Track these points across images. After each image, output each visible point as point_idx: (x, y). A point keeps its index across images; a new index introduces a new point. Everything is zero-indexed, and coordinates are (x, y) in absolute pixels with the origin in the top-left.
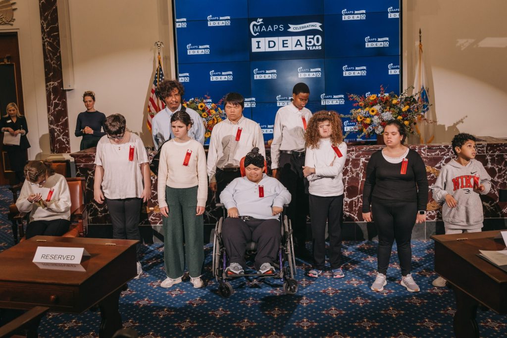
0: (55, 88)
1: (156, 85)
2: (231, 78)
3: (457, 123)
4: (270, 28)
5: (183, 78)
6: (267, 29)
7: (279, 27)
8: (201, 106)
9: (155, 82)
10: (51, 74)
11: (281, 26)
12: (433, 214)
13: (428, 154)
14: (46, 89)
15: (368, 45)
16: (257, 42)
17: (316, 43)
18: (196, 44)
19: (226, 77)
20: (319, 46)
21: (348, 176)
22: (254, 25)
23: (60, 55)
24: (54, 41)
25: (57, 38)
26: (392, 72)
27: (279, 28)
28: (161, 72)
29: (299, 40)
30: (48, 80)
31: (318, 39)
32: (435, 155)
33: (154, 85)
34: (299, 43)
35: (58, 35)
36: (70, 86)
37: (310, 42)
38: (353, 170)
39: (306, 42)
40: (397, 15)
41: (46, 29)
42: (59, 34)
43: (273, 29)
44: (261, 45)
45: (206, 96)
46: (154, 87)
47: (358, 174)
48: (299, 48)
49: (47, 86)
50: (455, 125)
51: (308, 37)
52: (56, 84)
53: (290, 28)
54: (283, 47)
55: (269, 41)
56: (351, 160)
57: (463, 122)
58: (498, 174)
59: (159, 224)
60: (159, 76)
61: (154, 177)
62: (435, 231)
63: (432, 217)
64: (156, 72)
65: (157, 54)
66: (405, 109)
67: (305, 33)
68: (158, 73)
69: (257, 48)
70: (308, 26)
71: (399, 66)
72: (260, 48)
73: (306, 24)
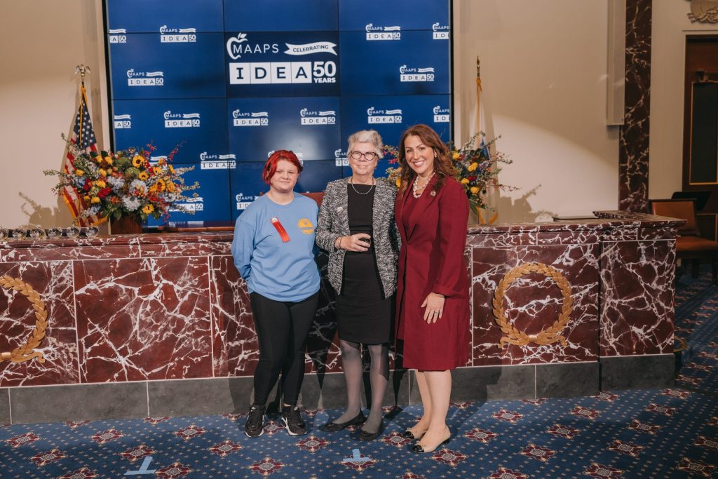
1: (78, 133)
2: (197, 124)
3: (528, 195)
4: (257, 49)
5: (121, 122)
6: (253, 50)
7: (271, 47)
8: (138, 161)
9: (76, 129)
11: (275, 46)
12: (548, 352)
13: (541, 240)
15: (405, 78)
16: (238, 69)
17: (327, 73)
18: (142, 70)
19: (190, 121)
20: (331, 77)
22: (233, 43)
26: (438, 119)
27: (271, 49)
28: (86, 113)
29: (301, 68)
31: (330, 67)
32: (553, 242)
33: (74, 133)
34: (301, 72)
37: (319, 72)
39: (313, 71)
40: (446, 36)
43: (262, 49)
44: (243, 74)
45: (148, 145)
46: (74, 136)
48: (302, 80)
50: (525, 197)
51: (316, 63)
53: (288, 49)
54: (278, 77)
55: (257, 69)
57: (535, 194)
58: (657, 277)
59: (23, 385)
60: (83, 119)
61: (12, 290)
62: (553, 382)
63: (548, 357)
64: (78, 113)
65: (81, 85)
66: (472, 167)
67: (312, 58)
68: (82, 114)
69: (238, 78)
70: (315, 48)
71: (449, 111)
72: (242, 78)
73: (312, 45)
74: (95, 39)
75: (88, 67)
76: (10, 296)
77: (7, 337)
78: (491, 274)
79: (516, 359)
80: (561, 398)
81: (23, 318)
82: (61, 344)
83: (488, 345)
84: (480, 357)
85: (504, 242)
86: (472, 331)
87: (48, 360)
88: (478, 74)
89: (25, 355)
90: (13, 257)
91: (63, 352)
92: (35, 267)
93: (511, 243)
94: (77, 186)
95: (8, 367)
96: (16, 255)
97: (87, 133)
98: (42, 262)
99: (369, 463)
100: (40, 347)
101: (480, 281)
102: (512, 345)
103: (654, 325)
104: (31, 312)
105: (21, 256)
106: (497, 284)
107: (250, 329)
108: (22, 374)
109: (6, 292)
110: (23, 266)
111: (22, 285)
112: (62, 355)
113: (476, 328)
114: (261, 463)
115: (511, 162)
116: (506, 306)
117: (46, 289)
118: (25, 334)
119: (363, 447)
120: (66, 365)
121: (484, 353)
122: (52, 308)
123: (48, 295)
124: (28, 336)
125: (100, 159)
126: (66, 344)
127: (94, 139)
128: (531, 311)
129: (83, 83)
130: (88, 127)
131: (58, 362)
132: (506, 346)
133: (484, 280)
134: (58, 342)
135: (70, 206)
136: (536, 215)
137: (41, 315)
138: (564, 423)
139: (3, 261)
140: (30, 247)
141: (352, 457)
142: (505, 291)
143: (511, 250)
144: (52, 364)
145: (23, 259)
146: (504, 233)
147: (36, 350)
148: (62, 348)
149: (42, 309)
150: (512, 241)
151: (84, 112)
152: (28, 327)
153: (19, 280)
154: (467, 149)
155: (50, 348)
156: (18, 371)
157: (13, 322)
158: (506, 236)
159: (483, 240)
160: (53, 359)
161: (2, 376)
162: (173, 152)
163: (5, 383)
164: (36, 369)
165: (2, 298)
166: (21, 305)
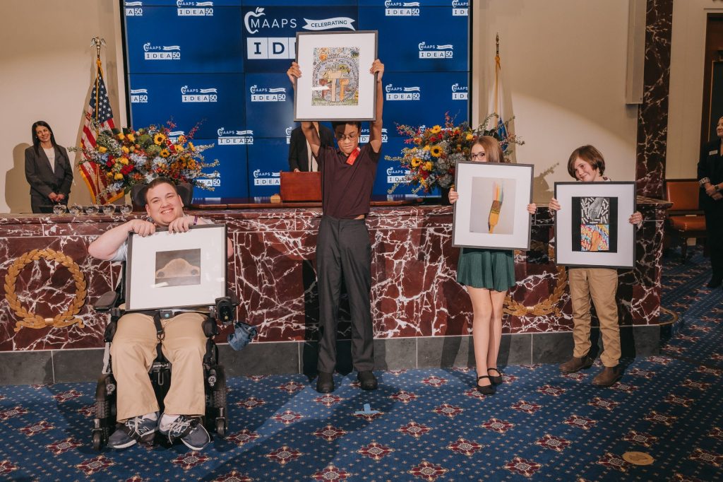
1: (94, 107)
3: (546, 173)
4: (275, 24)
5: (138, 97)
6: (271, 25)
8: (160, 139)
9: (92, 102)
11: (293, 21)
12: (544, 322)
13: (539, 221)
15: (423, 55)
16: (255, 43)
18: (159, 43)
19: (206, 96)
21: (405, 259)
22: (251, 17)
26: (457, 96)
27: (289, 23)
28: (102, 87)
33: (90, 107)
38: (415, 248)
40: (465, 12)
43: (280, 24)
44: (261, 48)
45: (168, 122)
46: (90, 110)
47: (422, 256)
50: (542, 176)
53: (306, 24)
55: (274, 44)
56: (410, 231)
57: (553, 172)
59: (64, 348)
60: (99, 93)
61: (54, 261)
62: (547, 349)
63: (543, 327)
64: (94, 86)
65: (96, 58)
68: (98, 87)
69: (255, 53)
71: (467, 88)
72: (260, 53)
73: (331, 20)
74: (110, 10)
75: (103, 40)
76: (52, 267)
77: (49, 304)
79: (514, 328)
80: (553, 363)
81: (64, 287)
87: (87, 325)
88: (498, 52)
89: (66, 321)
90: (55, 231)
91: (101, 318)
92: (75, 241)
94: (100, 163)
95: (51, 331)
96: (58, 230)
97: (104, 107)
98: (81, 236)
99: (378, 415)
100: (79, 314)
102: (510, 315)
103: (642, 298)
104: (71, 282)
105: (62, 231)
107: (272, 299)
108: (63, 338)
109: (48, 264)
110: (64, 240)
111: (63, 257)
112: (100, 321)
115: (523, 143)
117: (85, 260)
118: (66, 302)
119: (373, 403)
122: (91, 278)
123: (87, 266)
124: (68, 303)
125: (122, 136)
127: (111, 113)
128: (529, 285)
129: (98, 56)
130: (105, 101)
131: (96, 327)
137: (81, 284)
138: (553, 384)
139: (45, 235)
140: (70, 222)
141: (363, 410)
144: (90, 329)
145: (64, 234)
147: (77, 317)
149: (81, 279)
151: (100, 87)
153: (61, 253)
154: (480, 130)
155: (89, 315)
156: (59, 335)
157: (55, 291)
160: (92, 325)
161: (45, 340)
162: (194, 130)
163: (48, 346)
164: (77, 334)
165: (44, 268)
166: (62, 275)
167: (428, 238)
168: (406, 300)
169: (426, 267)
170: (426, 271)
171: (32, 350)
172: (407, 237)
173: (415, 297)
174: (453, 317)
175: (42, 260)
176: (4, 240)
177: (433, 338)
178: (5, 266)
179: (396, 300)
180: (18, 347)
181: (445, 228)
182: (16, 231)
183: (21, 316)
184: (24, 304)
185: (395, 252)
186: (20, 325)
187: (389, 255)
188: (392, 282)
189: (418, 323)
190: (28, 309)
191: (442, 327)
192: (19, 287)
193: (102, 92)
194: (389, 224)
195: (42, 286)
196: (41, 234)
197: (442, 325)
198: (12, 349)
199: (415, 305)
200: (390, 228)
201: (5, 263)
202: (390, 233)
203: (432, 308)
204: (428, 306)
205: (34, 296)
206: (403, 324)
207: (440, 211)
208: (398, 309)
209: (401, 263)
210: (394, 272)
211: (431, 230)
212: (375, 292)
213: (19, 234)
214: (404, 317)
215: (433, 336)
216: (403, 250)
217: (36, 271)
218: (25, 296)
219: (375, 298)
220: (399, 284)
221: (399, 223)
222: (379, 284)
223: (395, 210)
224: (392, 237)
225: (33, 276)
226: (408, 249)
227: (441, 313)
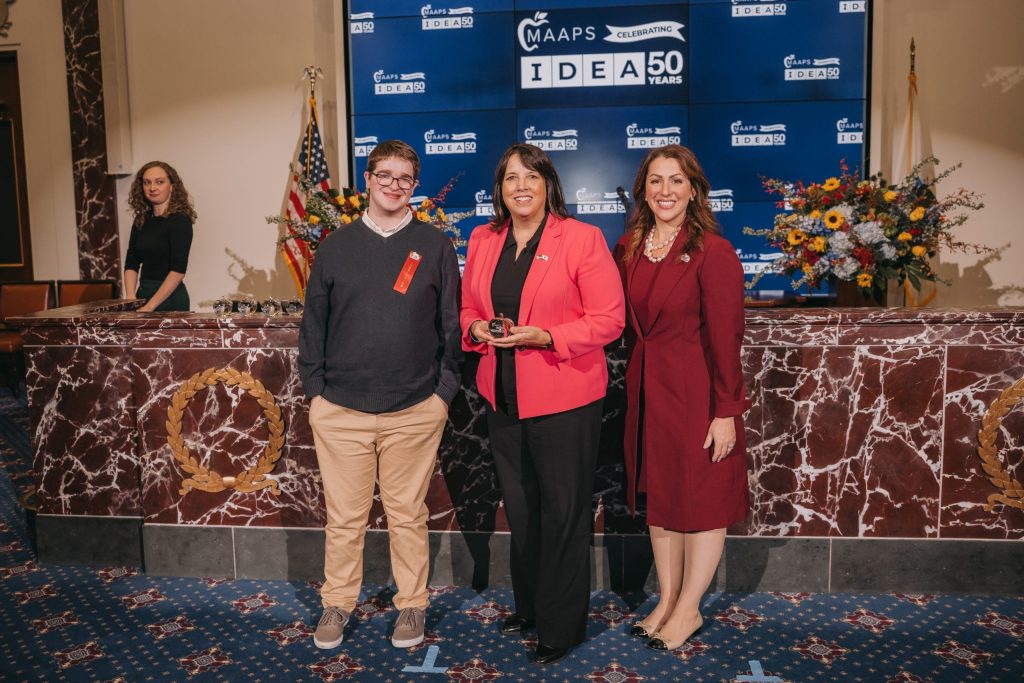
0: (91, 172)
1: (304, 164)
3: (987, 261)
4: (563, 35)
5: (364, 148)
6: (556, 36)
7: (584, 31)
9: (303, 157)
10: (83, 142)
11: (590, 30)
14: (74, 175)
15: (791, 75)
16: (533, 65)
17: (669, 69)
18: (395, 70)
19: (461, 144)
20: (675, 76)
21: (815, 400)
22: (528, 27)
23: (103, 100)
24: (90, 69)
25: (96, 62)
26: (844, 138)
27: (584, 34)
28: (316, 135)
29: (629, 62)
30: (77, 154)
31: (674, 61)
33: (299, 165)
34: (629, 69)
35: (98, 57)
36: (121, 167)
37: (656, 67)
38: (832, 381)
39: (647, 66)
40: (861, 7)
41: (75, 43)
42: (99, 54)
43: (570, 35)
44: (541, 73)
46: (299, 167)
47: (845, 395)
48: (629, 80)
49: (75, 168)
50: (981, 264)
51: (652, 54)
52: (94, 162)
53: (609, 33)
54: (594, 76)
55: (561, 65)
56: (825, 350)
57: (999, 258)
59: (251, 524)
60: (312, 144)
61: (237, 388)
64: (306, 135)
65: (309, 95)
66: (917, 215)
67: (646, 46)
68: (310, 136)
69: (533, 79)
70: (651, 31)
71: (862, 125)
72: (540, 79)
73: (647, 26)
74: (330, 29)
75: (319, 69)
76: (234, 397)
77: (230, 455)
78: (979, 390)
79: (1014, 530)
81: (252, 430)
82: (303, 470)
83: (967, 505)
84: (951, 524)
85: (1004, 337)
86: (940, 482)
87: (285, 491)
88: (912, 67)
89: (254, 483)
90: (239, 340)
91: (306, 481)
92: (269, 356)
93: (1015, 340)
94: (311, 240)
95: (231, 498)
96: (244, 338)
97: (317, 163)
98: (278, 349)
100: (273, 472)
101: (957, 400)
102: (1007, 506)
104: (262, 421)
105: (251, 339)
106: (988, 406)
108: (249, 509)
109: (229, 392)
110: (253, 355)
111: (251, 382)
112: (304, 486)
113: (947, 476)
114: (606, 672)
116: (1000, 442)
117: (284, 388)
118: (254, 453)
119: (764, 658)
120: (309, 500)
121: (958, 517)
122: (291, 417)
123: (285, 397)
124: (258, 455)
125: (342, 200)
126: (310, 471)
127: (326, 172)
129: (313, 92)
130: (319, 155)
131: (298, 495)
132: (997, 509)
133: (964, 400)
134: (298, 466)
135: (293, 269)
136: (998, 293)
137: (276, 426)
139: (226, 346)
140: (262, 327)
141: (751, 673)
142: (1000, 419)
143: (1015, 350)
144: (289, 497)
145: (253, 344)
146: (1004, 322)
147: (269, 477)
148: (304, 476)
149: (277, 417)
150: (1018, 336)
151: (313, 134)
152: (257, 442)
153: (247, 374)
154: (907, 185)
155: (288, 475)
156: (243, 505)
157: (238, 435)
158: (1006, 328)
159: (967, 333)
160: (291, 490)
161: (223, 510)
162: (445, 189)
163: (227, 520)
164: (269, 503)
165: (224, 400)
166: (248, 411)
167: (857, 364)
168: (813, 472)
169: (851, 416)
170: (851, 422)
171: (205, 525)
172: (818, 361)
173: (830, 468)
174: (899, 506)
175: (219, 385)
176: (167, 352)
177: (862, 541)
178: (168, 393)
179: (796, 471)
180: (186, 518)
181: (889, 347)
182: (184, 339)
183: (189, 471)
184: (193, 453)
185: (797, 388)
186: (188, 485)
187: (786, 393)
188: (789, 439)
189: (833, 512)
190: (199, 462)
191: (877, 522)
192: (187, 426)
193: (315, 143)
194: (787, 338)
195: (218, 425)
196: (220, 345)
197: (877, 519)
198: (176, 522)
199: (829, 480)
200: (788, 344)
201: (169, 388)
202: (788, 354)
203: (861, 487)
204: (853, 485)
205: (208, 442)
206: (807, 514)
207: (882, 315)
208: (799, 486)
209: (806, 407)
210: (794, 423)
211: (863, 350)
212: (758, 456)
213: (188, 343)
214: (809, 500)
215: (861, 536)
216: (811, 383)
217: (211, 402)
218: (195, 440)
219: (759, 468)
220: (802, 444)
221: (806, 336)
222: (766, 442)
223: (799, 313)
224: (793, 360)
225: (207, 410)
226: (820, 383)
227: (876, 497)
